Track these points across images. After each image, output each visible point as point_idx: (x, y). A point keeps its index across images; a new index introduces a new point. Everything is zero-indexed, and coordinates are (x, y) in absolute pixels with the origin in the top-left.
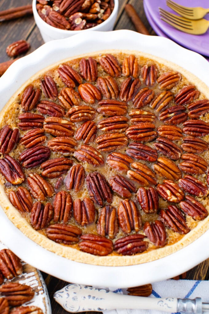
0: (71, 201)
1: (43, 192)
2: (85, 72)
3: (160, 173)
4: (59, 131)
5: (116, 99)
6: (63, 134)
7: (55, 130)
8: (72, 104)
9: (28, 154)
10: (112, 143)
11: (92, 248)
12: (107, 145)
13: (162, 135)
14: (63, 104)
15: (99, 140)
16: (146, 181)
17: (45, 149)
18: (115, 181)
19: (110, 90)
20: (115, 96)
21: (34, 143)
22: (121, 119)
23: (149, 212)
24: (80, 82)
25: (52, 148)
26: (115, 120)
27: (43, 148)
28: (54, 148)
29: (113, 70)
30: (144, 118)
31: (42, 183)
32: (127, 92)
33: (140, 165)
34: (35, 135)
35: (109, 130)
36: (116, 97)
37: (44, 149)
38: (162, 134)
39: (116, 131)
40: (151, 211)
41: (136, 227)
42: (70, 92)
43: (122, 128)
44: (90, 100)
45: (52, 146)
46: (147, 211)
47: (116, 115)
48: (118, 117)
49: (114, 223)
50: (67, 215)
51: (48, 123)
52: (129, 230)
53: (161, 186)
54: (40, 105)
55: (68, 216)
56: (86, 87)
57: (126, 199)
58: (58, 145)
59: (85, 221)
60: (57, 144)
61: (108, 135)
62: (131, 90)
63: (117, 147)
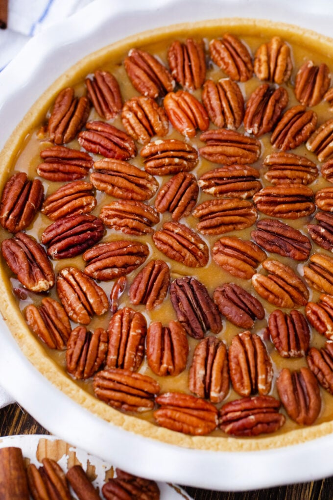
0: (143, 325)
1: (85, 308)
2: (180, 68)
3: (315, 284)
4: (120, 188)
5: (237, 128)
6: (127, 196)
7: (113, 186)
8: (151, 132)
9: (59, 230)
10: (227, 219)
11: (179, 422)
12: (216, 223)
13: (324, 208)
14: (133, 129)
15: (201, 212)
16: (287, 296)
17: (94, 222)
18: (223, 295)
19: (226, 110)
20: (235, 122)
21: (69, 208)
22: (246, 172)
23: (289, 355)
24: (169, 88)
25: (108, 221)
26: (236, 173)
27: (91, 219)
28: (112, 221)
29: (237, 67)
30: (293, 172)
31: (84, 289)
32: (260, 116)
33: (278, 266)
34: (73, 194)
35: (222, 192)
36: (237, 125)
37: (92, 222)
38: (323, 206)
39: (235, 194)
40: (293, 352)
41: (262, 384)
42: (151, 106)
43: (248, 190)
44: (187, 129)
45: (108, 217)
46: (286, 353)
47: (235, 163)
48: (241, 168)
49: (222, 372)
50: (130, 354)
51: (100, 171)
52: (247, 389)
53: (315, 308)
54: (85, 134)
55: (133, 356)
56: (180, 100)
57: (246, 332)
58: (121, 218)
59: (168, 364)
60: (119, 215)
61: (219, 202)
62: (269, 110)
63: (235, 226)
